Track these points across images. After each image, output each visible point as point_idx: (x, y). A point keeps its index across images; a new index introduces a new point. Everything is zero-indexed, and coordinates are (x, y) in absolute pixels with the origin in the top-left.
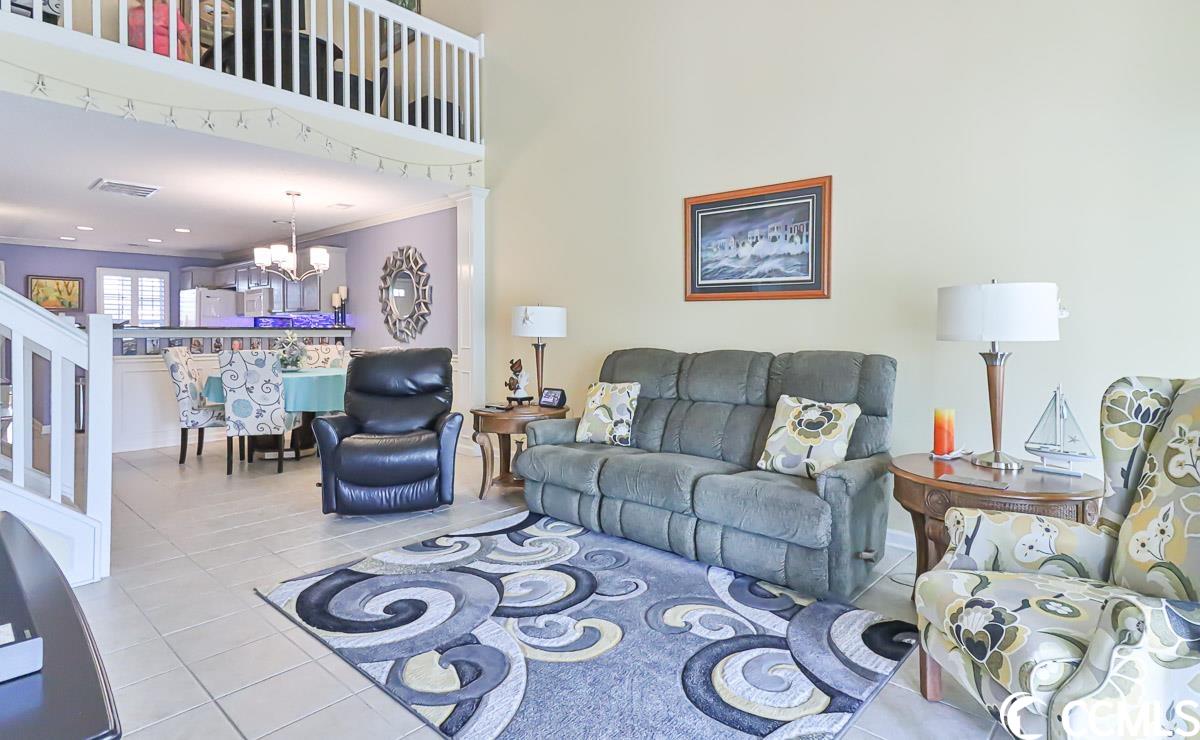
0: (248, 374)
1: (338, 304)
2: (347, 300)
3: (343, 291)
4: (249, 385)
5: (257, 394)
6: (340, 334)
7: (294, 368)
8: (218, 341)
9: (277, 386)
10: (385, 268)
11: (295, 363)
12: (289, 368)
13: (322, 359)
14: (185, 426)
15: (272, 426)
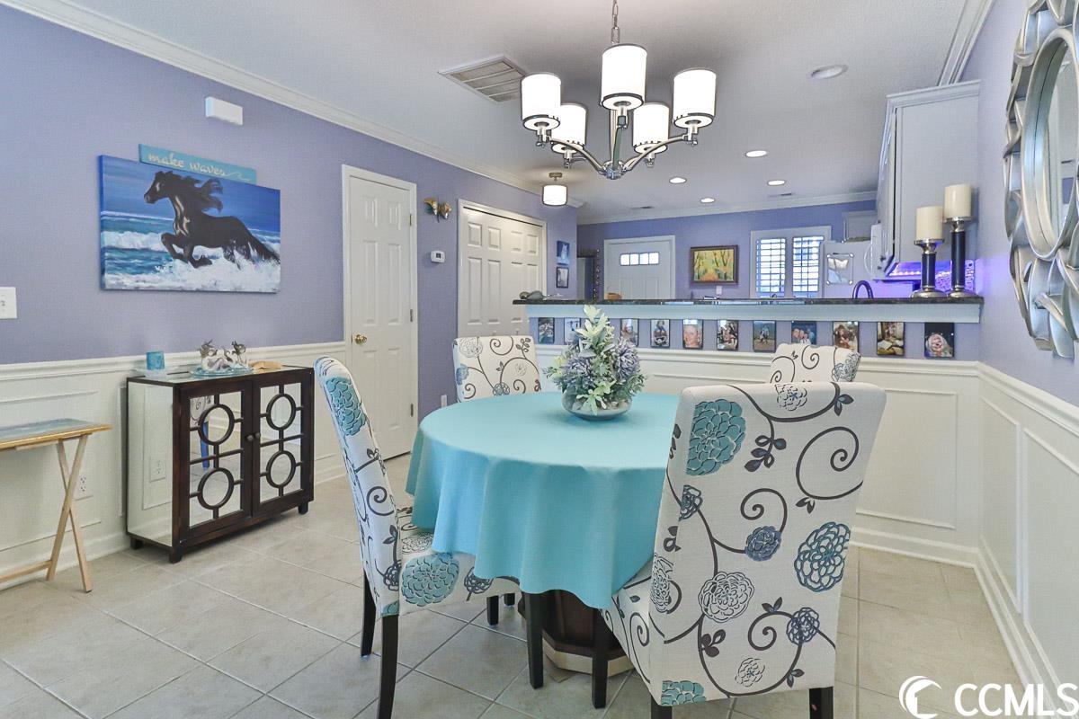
3: (956, 196)
8: (660, 326)
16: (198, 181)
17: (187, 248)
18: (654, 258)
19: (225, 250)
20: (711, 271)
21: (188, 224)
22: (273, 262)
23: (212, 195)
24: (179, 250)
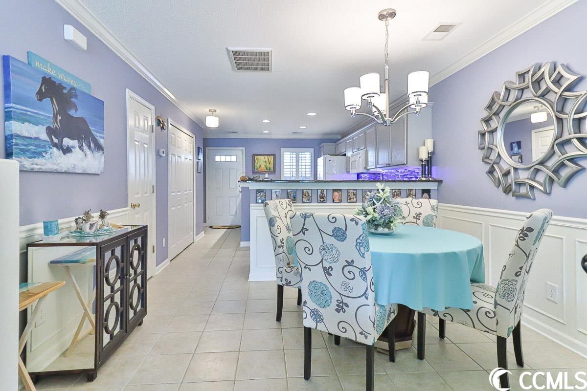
0: (324, 248)
1: (424, 156)
2: (433, 153)
3: (429, 143)
4: (327, 265)
5: (337, 278)
6: (426, 186)
7: (386, 231)
8: (322, 193)
9: (363, 272)
10: (490, 107)
11: (388, 224)
12: (380, 230)
13: (413, 214)
14: (280, 284)
15: (358, 330)
16: (65, 88)
17: (60, 138)
18: (234, 159)
19: (79, 141)
20: (263, 166)
21: (60, 120)
22: (101, 152)
23: (72, 99)
24: (56, 141)
